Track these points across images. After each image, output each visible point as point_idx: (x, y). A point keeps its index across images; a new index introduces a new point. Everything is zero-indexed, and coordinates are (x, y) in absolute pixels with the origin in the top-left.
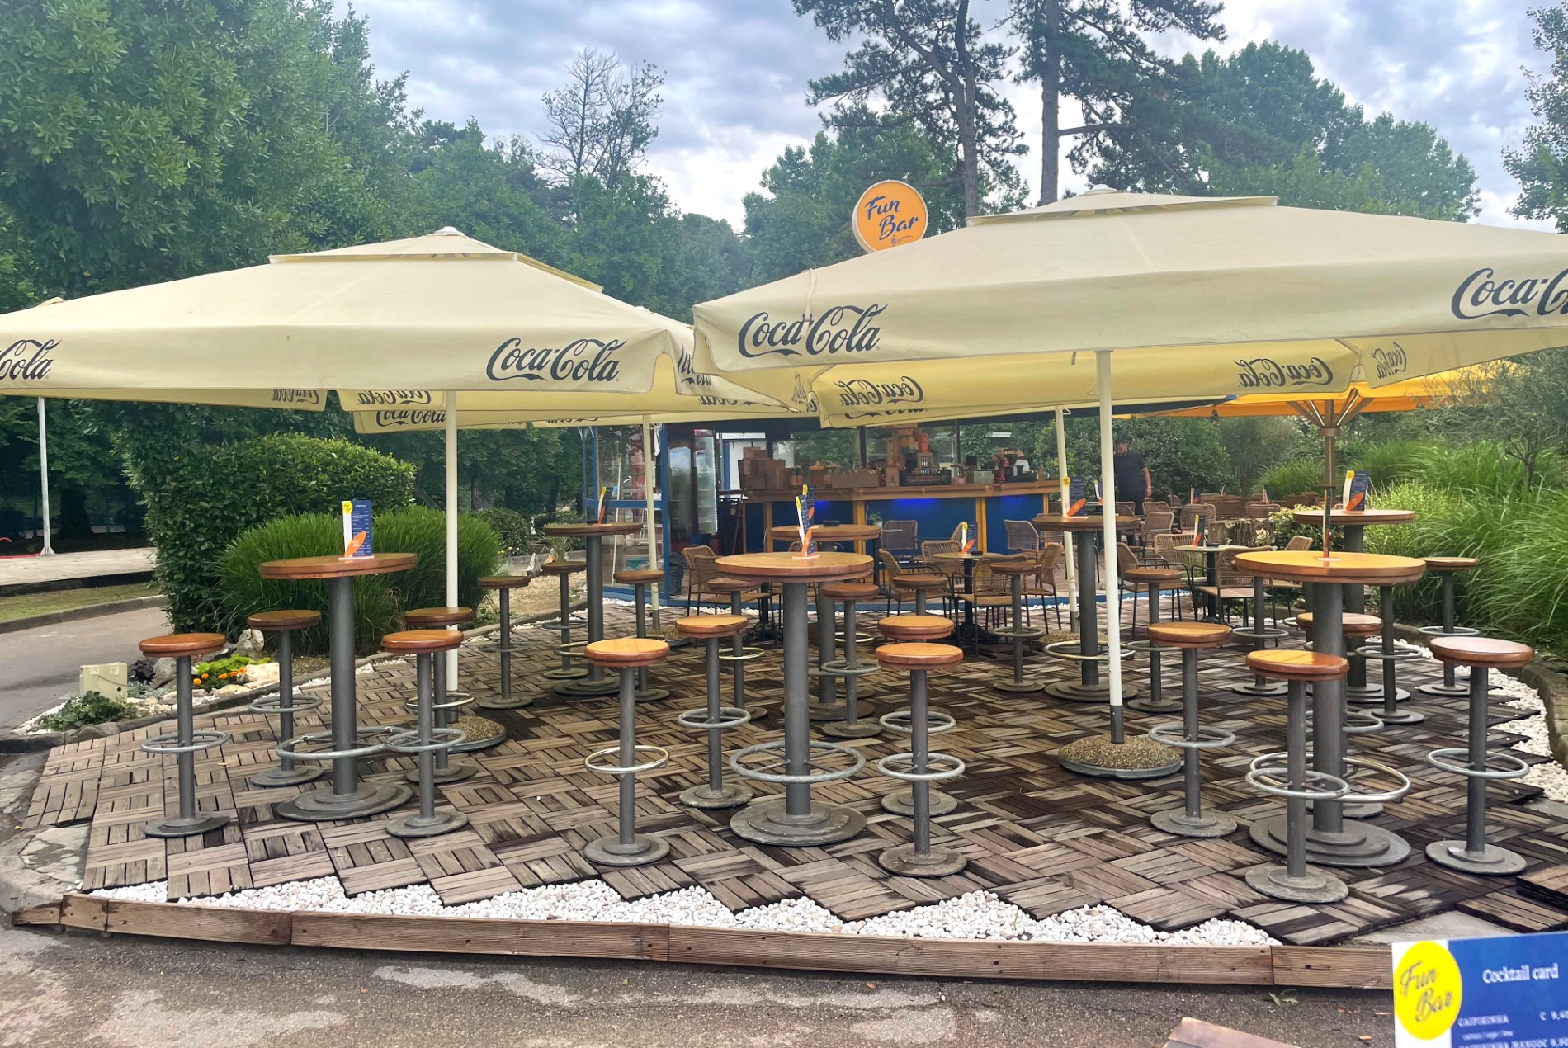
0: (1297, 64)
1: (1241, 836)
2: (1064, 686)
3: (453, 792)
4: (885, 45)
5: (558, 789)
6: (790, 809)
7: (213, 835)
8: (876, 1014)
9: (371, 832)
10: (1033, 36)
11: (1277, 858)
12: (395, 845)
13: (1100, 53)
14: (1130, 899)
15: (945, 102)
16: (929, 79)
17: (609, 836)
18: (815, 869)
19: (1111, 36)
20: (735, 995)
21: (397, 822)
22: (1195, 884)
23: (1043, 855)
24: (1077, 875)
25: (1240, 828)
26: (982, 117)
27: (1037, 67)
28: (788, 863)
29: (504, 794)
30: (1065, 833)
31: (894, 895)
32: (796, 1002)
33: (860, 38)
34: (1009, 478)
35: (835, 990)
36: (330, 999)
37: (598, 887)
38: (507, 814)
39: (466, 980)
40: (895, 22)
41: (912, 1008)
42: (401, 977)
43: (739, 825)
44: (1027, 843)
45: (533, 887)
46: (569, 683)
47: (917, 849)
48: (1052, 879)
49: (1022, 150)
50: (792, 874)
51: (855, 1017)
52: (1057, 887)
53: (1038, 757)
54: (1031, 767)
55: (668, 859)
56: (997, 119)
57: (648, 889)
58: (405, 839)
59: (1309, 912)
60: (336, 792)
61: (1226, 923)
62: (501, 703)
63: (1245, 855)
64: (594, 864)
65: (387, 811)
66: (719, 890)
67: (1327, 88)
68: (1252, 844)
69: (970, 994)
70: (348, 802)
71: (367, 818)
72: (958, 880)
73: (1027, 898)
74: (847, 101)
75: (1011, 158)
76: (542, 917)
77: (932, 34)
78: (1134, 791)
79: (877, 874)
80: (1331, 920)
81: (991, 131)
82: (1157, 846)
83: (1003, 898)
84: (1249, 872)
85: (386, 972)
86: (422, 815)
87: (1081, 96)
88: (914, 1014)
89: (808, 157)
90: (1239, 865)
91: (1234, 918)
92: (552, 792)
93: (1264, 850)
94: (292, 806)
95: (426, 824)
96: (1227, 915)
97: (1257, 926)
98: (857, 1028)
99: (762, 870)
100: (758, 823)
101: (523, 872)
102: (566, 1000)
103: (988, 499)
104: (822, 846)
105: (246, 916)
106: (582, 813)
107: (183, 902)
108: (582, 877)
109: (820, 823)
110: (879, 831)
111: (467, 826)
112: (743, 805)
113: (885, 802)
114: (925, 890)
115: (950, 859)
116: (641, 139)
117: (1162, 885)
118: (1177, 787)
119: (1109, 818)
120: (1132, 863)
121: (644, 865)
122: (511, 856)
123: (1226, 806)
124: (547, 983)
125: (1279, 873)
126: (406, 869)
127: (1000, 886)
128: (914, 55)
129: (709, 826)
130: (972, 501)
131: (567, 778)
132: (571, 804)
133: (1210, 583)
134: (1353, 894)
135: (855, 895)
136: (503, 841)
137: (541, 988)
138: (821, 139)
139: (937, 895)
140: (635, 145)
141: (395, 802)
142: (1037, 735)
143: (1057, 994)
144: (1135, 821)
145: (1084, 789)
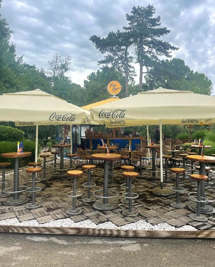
0: (182, 62)
1: (187, 208)
2: (149, 176)
3: (37, 199)
4: (112, 55)
5: (58, 198)
6: (104, 203)
8: (125, 245)
9: (22, 208)
10: (138, 55)
11: (194, 212)
12: (27, 210)
13: (150, 59)
14: (170, 221)
15: (122, 66)
16: (119, 62)
17: (70, 209)
18: (110, 215)
19: (152, 56)
20: (98, 242)
21: (27, 206)
22: (181, 218)
23: (152, 212)
24: (159, 216)
25: (187, 206)
26: (129, 69)
27: (139, 61)
28: (105, 214)
29: (48, 199)
30: (155, 207)
31: (126, 221)
32: (110, 243)
33: (107, 54)
34: (135, 136)
35: (117, 240)
36: (18, 244)
37: (69, 219)
38: (49, 204)
39: (45, 239)
40: (114, 51)
41: (132, 244)
42: (32, 239)
43: (94, 206)
44: (149, 209)
45: (56, 220)
46: (56, 176)
47: (129, 211)
48: (155, 217)
49: (136, 75)
50: (106, 216)
51: (121, 246)
52: (156, 219)
53: (147, 191)
54: (147, 194)
55: (82, 213)
56: (132, 69)
57: (80, 220)
58: (30, 209)
59: (202, 223)
60: (14, 199)
61: (187, 226)
62: (43, 179)
63: (188, 212)
64: (68, 214)
65: (25, 203)
66: (93, 220)
67: (187, 66)
68: (189, 210)
69: (142, 240)
70: (17, 202)
71: (21, 205)
72: (137, 217)
73: (151, 221)
74: (105, 65)
75: (134, 77)
76: (59, 226)
77: (120, 54)
78: (166, 199)
79: (122, 216)
80: (205, 225)
81: (130, 72)
82: (172, 210)
83: (147, 221)
84: (190, 215)
85: (28, 238)
86: (32, 204)
87: (147, 66)
88: (132, 245)
89: (96, 74)
90: (188, 214)
91: (189, 225)
92: (57, 199)
93: (191, 211)
94: (5, 202)
95: (33, 206)
96: (187, 224)
97: (193, 227)
98: (122, 248)
99: (100, 215)
100: (98, 205)
101: (54, 216)
102: (65, 243)
103: (132, 140)
104: (111, 210)
106: (64, 204)
108: (66, 218)
109: (110, 206)
110: (121, 207)
111: (41, 207)
112: (94, 202)
113: (121, 201)
114: (132, 219)
115: (135, 213)
116: (66, 70)
117: (175, 218)
118: (174, 198)
119: (163, 204)
120: (168, 213)
121: (78, 215)
122: (51, 213)
123: (183, 201)
124: (61, 239)
125: (195, 216)
126: (30, 216)
127: (146, 219)
128: (117, 57)
129: (89, 206)
130: (128, 140)
131: (60, 196)
132: (61, 202)
133: (173, 157)
134: (208, 219)
135: (119, 221)
136: (49, 210)
137: (60, 241)
138: (98, 71)
139: (135, 221)
140: (65, 71)
141: (26, 201)
142: (146, 187)
143: (158, 240)
144: (168, 205)
145: (156, 198)
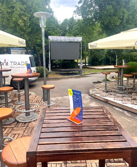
3: (133, 94)
7: (107, 92)
9: (121, 95)
39: (121, 110)
42: (115, 108)
58: (123, 97)
60: (120, 91)
85: (114, 107)
94: (116, 91)
95: (126, 96)
101: (133, 103)
102: (129, 116)
105: (105, 99)
107: (100, 96)
111: (131, 97)
126: (121, 99)
136: (134, 99)
